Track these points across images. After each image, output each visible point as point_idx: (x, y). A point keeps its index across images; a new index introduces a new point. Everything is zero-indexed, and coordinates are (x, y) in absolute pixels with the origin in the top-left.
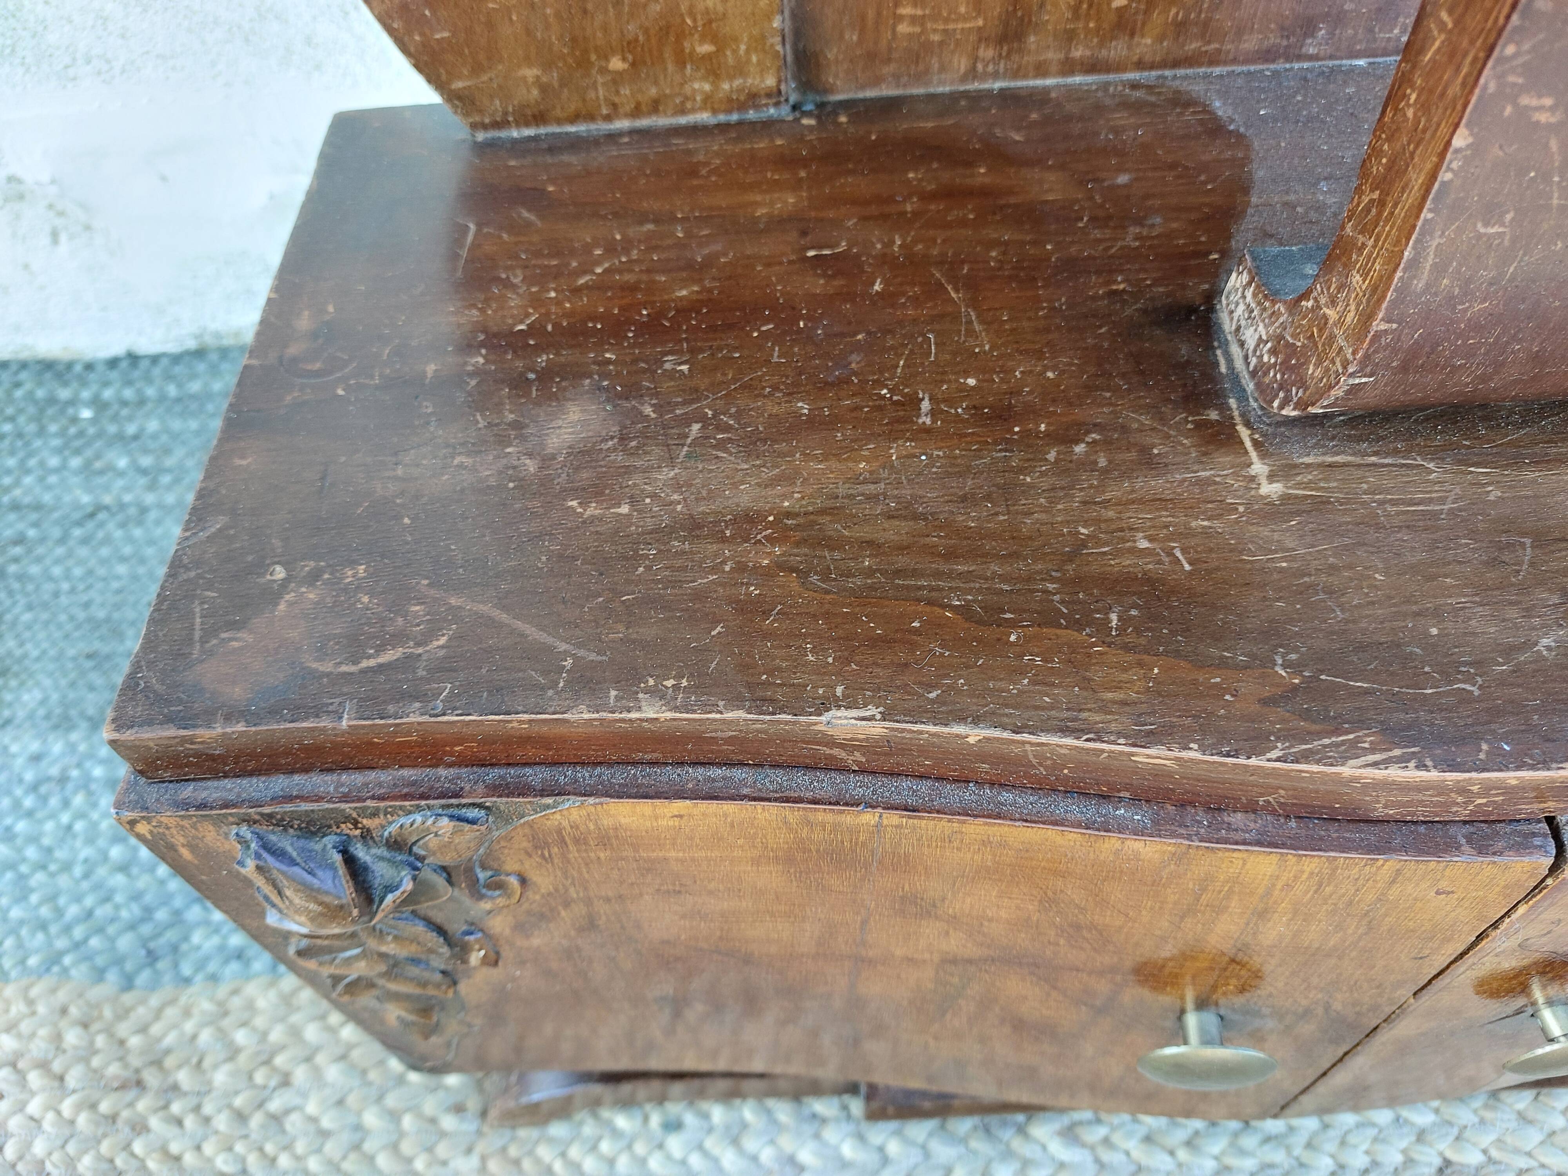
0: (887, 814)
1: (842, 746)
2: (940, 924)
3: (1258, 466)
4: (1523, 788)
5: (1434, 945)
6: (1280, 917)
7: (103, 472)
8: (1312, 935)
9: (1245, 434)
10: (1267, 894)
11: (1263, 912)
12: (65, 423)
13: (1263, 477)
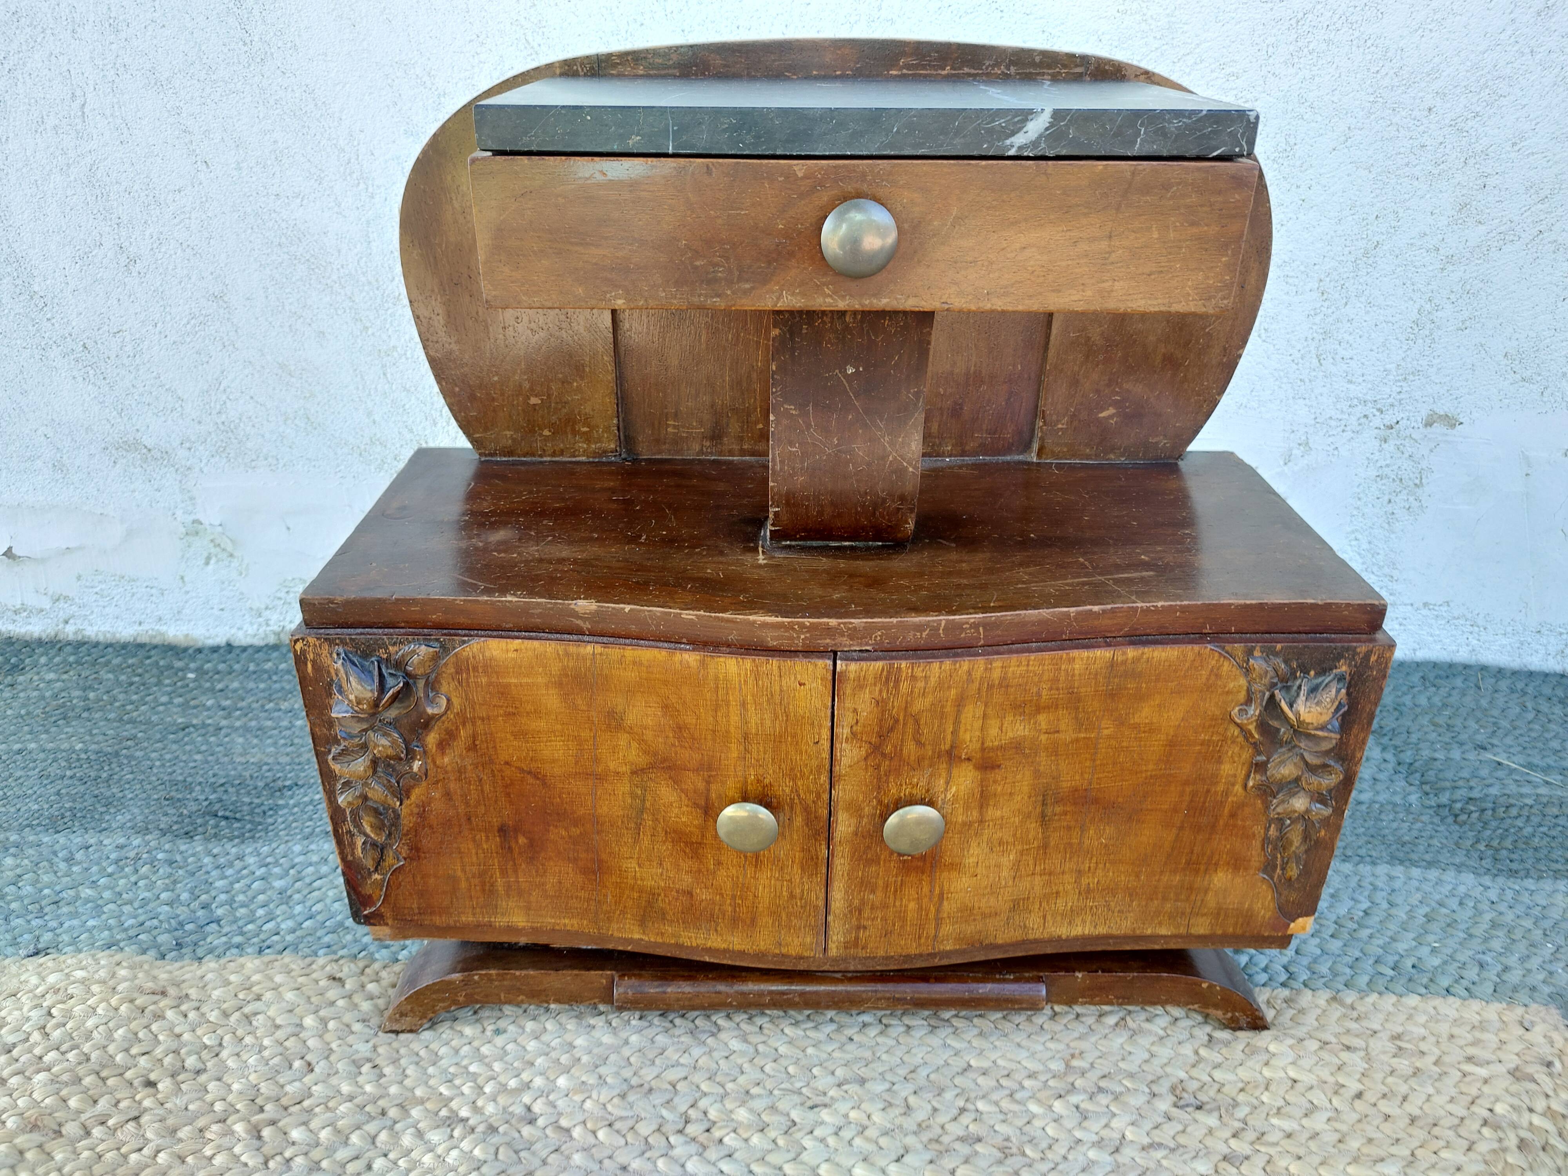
0: (596, 646)
1: (581, 618)
2: (626, 735)
3: (761, 556)
4: (813, 627)
5: (816, 730)
6: (751, 708)
7: (195, 707)
8: (768, 723)
9: (760, 549)
10: (741, 689)
11: (744, 704)
12: (175, 679)
13: (761, 559)
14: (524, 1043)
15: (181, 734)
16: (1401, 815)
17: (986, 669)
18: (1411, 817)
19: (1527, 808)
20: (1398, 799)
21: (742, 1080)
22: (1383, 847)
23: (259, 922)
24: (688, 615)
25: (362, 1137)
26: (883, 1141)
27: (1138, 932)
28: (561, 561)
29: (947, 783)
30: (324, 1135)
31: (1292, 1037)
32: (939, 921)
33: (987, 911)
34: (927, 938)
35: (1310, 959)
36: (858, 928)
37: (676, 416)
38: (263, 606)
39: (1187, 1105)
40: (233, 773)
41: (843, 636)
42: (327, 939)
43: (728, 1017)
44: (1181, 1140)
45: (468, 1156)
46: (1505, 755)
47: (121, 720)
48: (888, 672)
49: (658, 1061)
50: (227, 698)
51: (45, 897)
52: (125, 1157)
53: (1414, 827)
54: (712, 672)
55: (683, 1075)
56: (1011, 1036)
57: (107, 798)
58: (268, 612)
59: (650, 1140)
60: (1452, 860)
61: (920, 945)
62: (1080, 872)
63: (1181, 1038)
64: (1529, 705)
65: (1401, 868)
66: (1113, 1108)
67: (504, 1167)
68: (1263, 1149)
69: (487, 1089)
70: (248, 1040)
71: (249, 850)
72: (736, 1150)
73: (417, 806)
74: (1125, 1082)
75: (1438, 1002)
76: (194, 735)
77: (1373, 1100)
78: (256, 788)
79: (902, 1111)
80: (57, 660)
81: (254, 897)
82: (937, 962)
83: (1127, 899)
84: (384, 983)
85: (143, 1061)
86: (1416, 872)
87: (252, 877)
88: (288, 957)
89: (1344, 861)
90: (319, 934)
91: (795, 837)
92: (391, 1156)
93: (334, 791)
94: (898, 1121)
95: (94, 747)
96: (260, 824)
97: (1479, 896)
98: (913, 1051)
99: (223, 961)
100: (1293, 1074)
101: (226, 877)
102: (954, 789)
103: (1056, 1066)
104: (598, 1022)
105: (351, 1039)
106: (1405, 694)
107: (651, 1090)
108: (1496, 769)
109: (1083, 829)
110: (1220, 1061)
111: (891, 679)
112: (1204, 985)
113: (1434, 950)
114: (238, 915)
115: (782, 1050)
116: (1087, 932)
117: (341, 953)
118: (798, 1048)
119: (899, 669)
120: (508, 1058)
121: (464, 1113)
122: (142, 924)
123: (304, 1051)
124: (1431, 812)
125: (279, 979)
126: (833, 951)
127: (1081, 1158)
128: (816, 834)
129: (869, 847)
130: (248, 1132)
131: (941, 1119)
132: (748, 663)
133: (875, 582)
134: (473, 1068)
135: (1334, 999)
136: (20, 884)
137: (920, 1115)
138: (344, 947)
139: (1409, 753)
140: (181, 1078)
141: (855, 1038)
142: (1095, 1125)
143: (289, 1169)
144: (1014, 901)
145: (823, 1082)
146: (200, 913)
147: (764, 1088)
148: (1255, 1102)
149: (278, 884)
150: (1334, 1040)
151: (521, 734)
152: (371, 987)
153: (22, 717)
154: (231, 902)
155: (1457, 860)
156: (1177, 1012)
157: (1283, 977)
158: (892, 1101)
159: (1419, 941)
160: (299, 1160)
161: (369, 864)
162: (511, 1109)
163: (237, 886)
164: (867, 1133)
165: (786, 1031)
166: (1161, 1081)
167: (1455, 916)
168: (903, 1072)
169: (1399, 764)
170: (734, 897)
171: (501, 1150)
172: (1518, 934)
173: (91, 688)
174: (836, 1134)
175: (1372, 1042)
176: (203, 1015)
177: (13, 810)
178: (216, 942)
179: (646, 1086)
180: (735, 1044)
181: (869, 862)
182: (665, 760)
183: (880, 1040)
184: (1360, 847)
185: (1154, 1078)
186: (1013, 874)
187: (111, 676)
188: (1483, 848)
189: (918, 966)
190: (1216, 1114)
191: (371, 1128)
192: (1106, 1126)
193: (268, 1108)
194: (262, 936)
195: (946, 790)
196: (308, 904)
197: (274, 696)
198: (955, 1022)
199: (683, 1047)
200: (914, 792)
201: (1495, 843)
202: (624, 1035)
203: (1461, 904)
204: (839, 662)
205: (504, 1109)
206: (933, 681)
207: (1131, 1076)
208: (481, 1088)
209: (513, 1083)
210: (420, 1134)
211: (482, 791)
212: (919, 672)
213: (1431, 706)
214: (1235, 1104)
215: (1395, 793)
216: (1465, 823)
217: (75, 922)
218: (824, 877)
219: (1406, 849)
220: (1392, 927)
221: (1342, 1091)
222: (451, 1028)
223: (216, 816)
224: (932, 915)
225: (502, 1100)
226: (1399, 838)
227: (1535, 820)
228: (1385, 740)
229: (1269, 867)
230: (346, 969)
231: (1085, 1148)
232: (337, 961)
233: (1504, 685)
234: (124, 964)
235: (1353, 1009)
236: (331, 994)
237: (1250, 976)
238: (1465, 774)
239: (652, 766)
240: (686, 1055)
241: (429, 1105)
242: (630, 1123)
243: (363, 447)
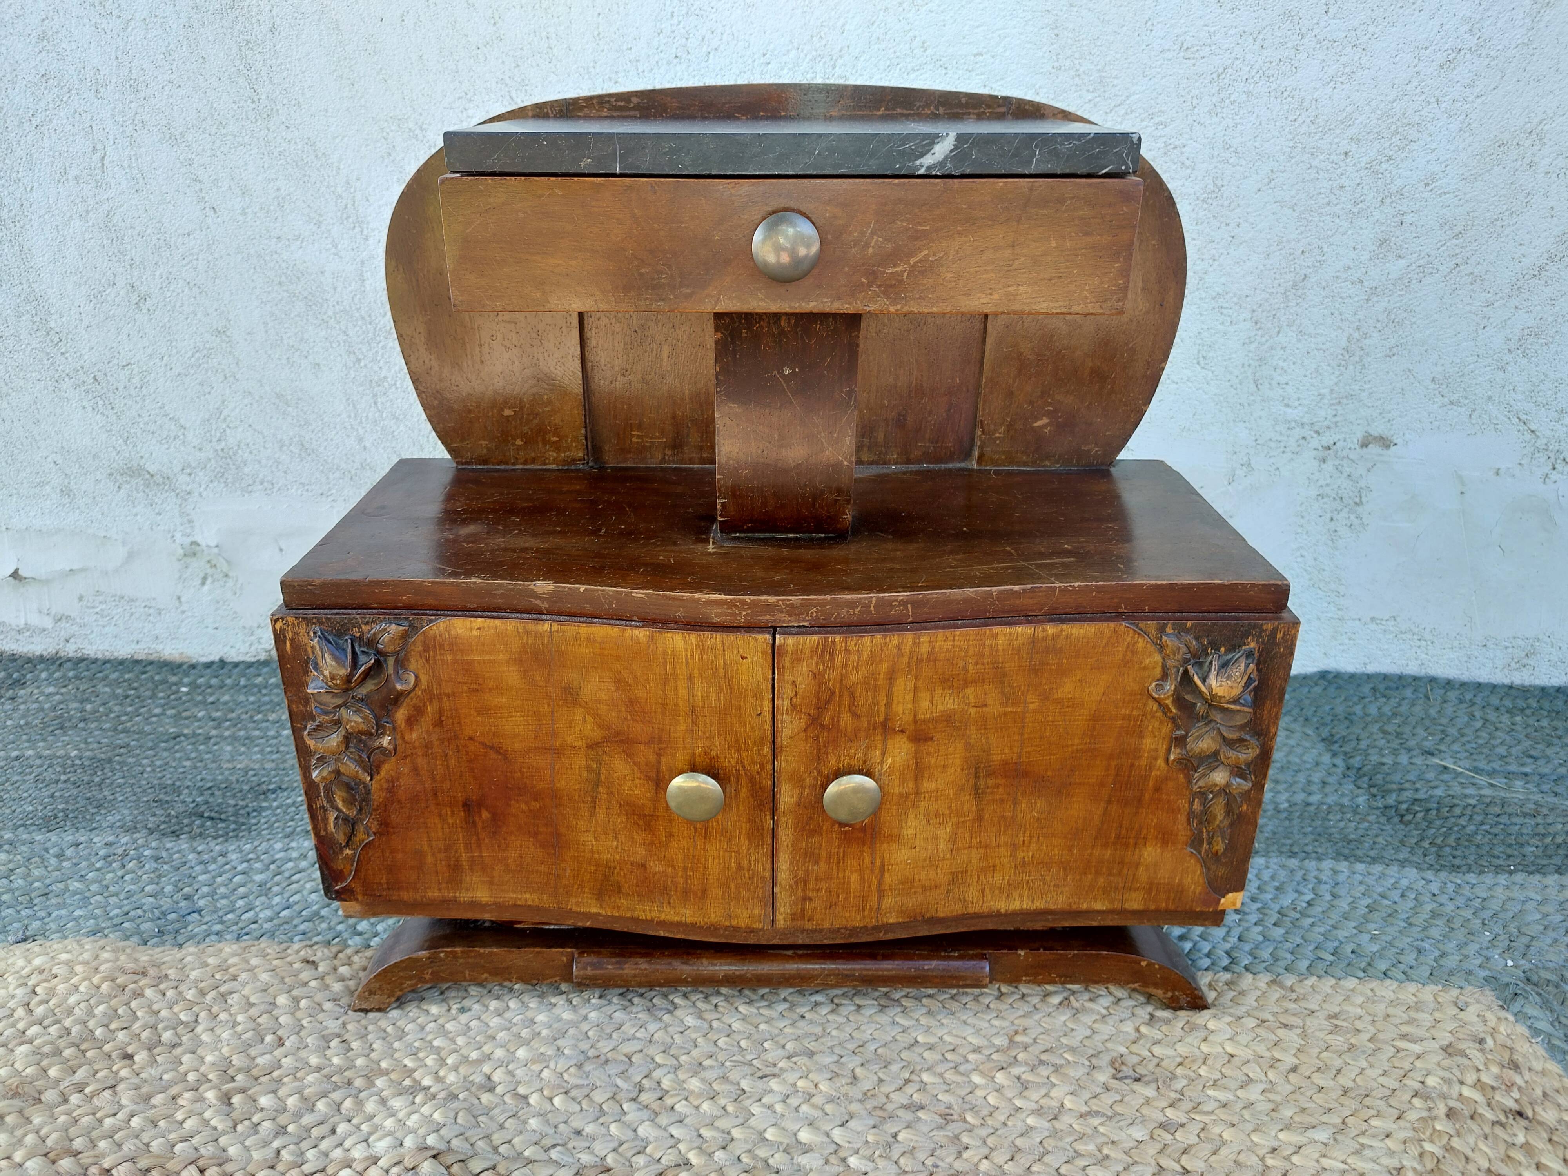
0: (553, 624)
1: (540, 598)
2: (582, 710)
3: (711, 546)
4: (754, 604)
5: (759, 702)
6: (697, 681)
7: (186, 718)
8: (713, 696)
9: (711, 540)
10: (687, 663)
11: (690, 678)
12: (169, 693)
13: (711, 548)
14: (487, 1020)
15: (172, 743)
16: (1349, 816)
17: (915, 643)
18: (1358, 817)
19: (1470, 808)
20: (1346, 801)
21: (695, 1053)
22: (1329, 844)
23: (239, 912)
24: (639, 594)
25: (329, 1105)
26: (828, 1108)
27: (1074, 907)
28: (525, 550)
29: (883, 754)
30: (291, 1102)
31: (1231, 1015)
32: (881, 893)
33: (927, 883)
34: (871, 910)
35: (1252, 946)
36: (805, 899)
37: (640, 427)
38: (256, 625)
39: (1126, 1077)
40: (220, 777)
41: (782, 612)
42: (302, 927)
43: (685, 996)
44: (1118, 1109)
45: (427, 1120)
46: (1452, 760)
47: (116, 729)
48: (824, 645)
49: (615, 1035)
50: (217, 710)
51: (35, 890)
52: (100, 1121)
53: (1361, 826)
54: (660, 647)
55: (639, 1048)
56: (958, 1015)
57: (98, 800)
58: (260, 630)
59: (604, 1106)
60: (1396, 857)
61: (864, 917)
62: (1015, 846)
63: (1124, 1016)
64: (1478, 714)
65: (1346, 863)
66: (1053, 1079)
67: (462, 1130)
68: (1197, 1117)
69: (449, 1061)
70: (223, 1016)
71: (233, 847)
72: (686, 1116)
73: (387, 781)
74: (1066, 1055)
75: (1374, 984)
76: (185, 744)
77: (1307, 1074)
78: (241, 791)
79: (849, 1081)
80: (57, 675)
81: (235, 890)
82: (882, 936)
83: (1062, 873)
84: (356, 966)
85: (121, 1036)
86: (1360, 867)
87: (233, 872)
88: (264, 943)
89: (1290, 857)
90: (295, 922)
91: (741, 808)
92: (354, 1121)
93: (309, 767)
94: (843, 1090)
95: (88, 754)
96: (243, 824)
97: (1420, 889)
98: (862, 1028)
99: (201, 946)
100: (1230, 1049)
101: (209, 872)
102: (890, 761)
103: (1000, 1041)
104: (560, 1000)
105: (321, 1017)
106: (1356, 704)
107: (607, 1061)
108: (1442, 773)
109: (1015, 802)
110: (1160, 1037)
111: (825, 653)
112: (1144, 964)
113: (1374, 938)
114: (219, 905)
115: (736, 1026)
116: (1024, 907)
117: (315, 939)
118: (751, 1024)
119: (833, 642)
120: (471, 1033)
121: (426, 1082)
122: (127, 914)
123: (276, 1026)
124: (1378, 812)
125: (254, 961)
126: (781, 923)
127: (1020, 1124)
128: (761, 806)
129: (811, 818)
130: (219, 1099)
131: (886, 1089)
132: (693, 638)
133: (816, 566)
134: (436, 1043)
135: (1274, 982)
136: (12, 878)
137: (866, 1085)
138: (318, 934)
139: (1358, 758)
140: (156, 1051)
141: (807, 1015)
142: (1034, 1095)
143: (256, 1132)
144: (953, 873)
145: (773, 1053)
146: (183, 904)
147: (717, 1060)
148: (1192, 1074)
149: (258, 878)
150: (1271, 1018)
151: (484, 710)
152: (343, 970)
153: (21, 727)
154: (213, 893)
155: (1401, 856)
156: (1120, 993)
157: (1226, 962)
158: (839, 1072)
159: (1359, 929)
160: (266, 1124)
161: (341, 838)
162: (471, 1079)
163: (219, 880)
164: (813, 1100)
165: (741, 1009)
166: (1101, 1055)
167: (1396, 907)
168: (851, 1046)
169: (1348, 768)
170: (685, 869)
171: (460, 1114)
172: (1457, 924)
173: (88, 700)
174: (784, 1102)
175: (1309, 1021)
176: (180, 993)
177: (8, 811)
178: (196, 930)
179: (603, 1058)
180: (690, 1021)
181: (812, 833)
182: (618, 734)
183: (830, 1017)
184: (1307, 845)
185: (1094, 1052)
186: (950, 846)
187: (107, 689)
188: (1427, 846)
189: (864, 940)
190: (1154, 1085)
191: (336, 1096)
192: (1046, 1095)
193: (239, 1078)
194: (241, 925)
195: (882, 761)
196: (286, 895)
197: (263, 708)
198: (904, 1002)
199: (640, 1022)
200: (852, 763)
201: (1439, 841)
202: (583, 1012)
203: (1402, 896)
204: (777, 636)
205: (465, 1078)
206: (865, 654)
207: (1072, 1050)
208: (444, 1061)
209: (474, 1055)
210: (383, 1102)
211: (448, 766)
212: (851, 645)
213: (1382, 715)
214: (1173, 1077)
215: (1343, 795)
216: (1410, 822)
217: (63, 912)
218: (770, 848)
219: (1352, 846)
220: (1333, 916)
221: (1277, 1065)
222: (418, 1007)
223: (202, 816)
224: (874, 887)
225: (463, 1070)
226: (1346, 836)
227: (1478, 818)
228: (1336, 747)
229: (1196, 842)
230: (319, 954)
231: (1025, 1114)
232: (311, 946)
233: (1452, 695)
234: (107, 948)
235: (1293, 991)
236: (305, 976)
237: (1193, 961)
238: (1412, 777)
239: (606, 740)
240: (643, 1030)
241: (393, 1076)
242: (586, 1091)
243: (353, 472)
